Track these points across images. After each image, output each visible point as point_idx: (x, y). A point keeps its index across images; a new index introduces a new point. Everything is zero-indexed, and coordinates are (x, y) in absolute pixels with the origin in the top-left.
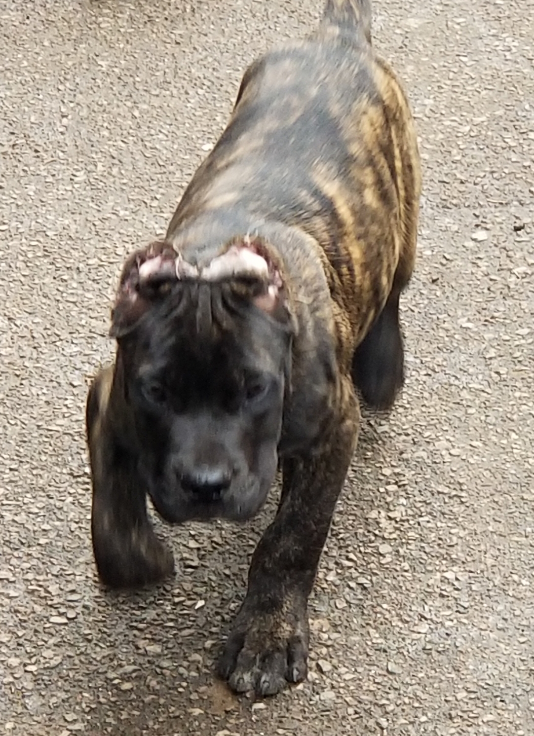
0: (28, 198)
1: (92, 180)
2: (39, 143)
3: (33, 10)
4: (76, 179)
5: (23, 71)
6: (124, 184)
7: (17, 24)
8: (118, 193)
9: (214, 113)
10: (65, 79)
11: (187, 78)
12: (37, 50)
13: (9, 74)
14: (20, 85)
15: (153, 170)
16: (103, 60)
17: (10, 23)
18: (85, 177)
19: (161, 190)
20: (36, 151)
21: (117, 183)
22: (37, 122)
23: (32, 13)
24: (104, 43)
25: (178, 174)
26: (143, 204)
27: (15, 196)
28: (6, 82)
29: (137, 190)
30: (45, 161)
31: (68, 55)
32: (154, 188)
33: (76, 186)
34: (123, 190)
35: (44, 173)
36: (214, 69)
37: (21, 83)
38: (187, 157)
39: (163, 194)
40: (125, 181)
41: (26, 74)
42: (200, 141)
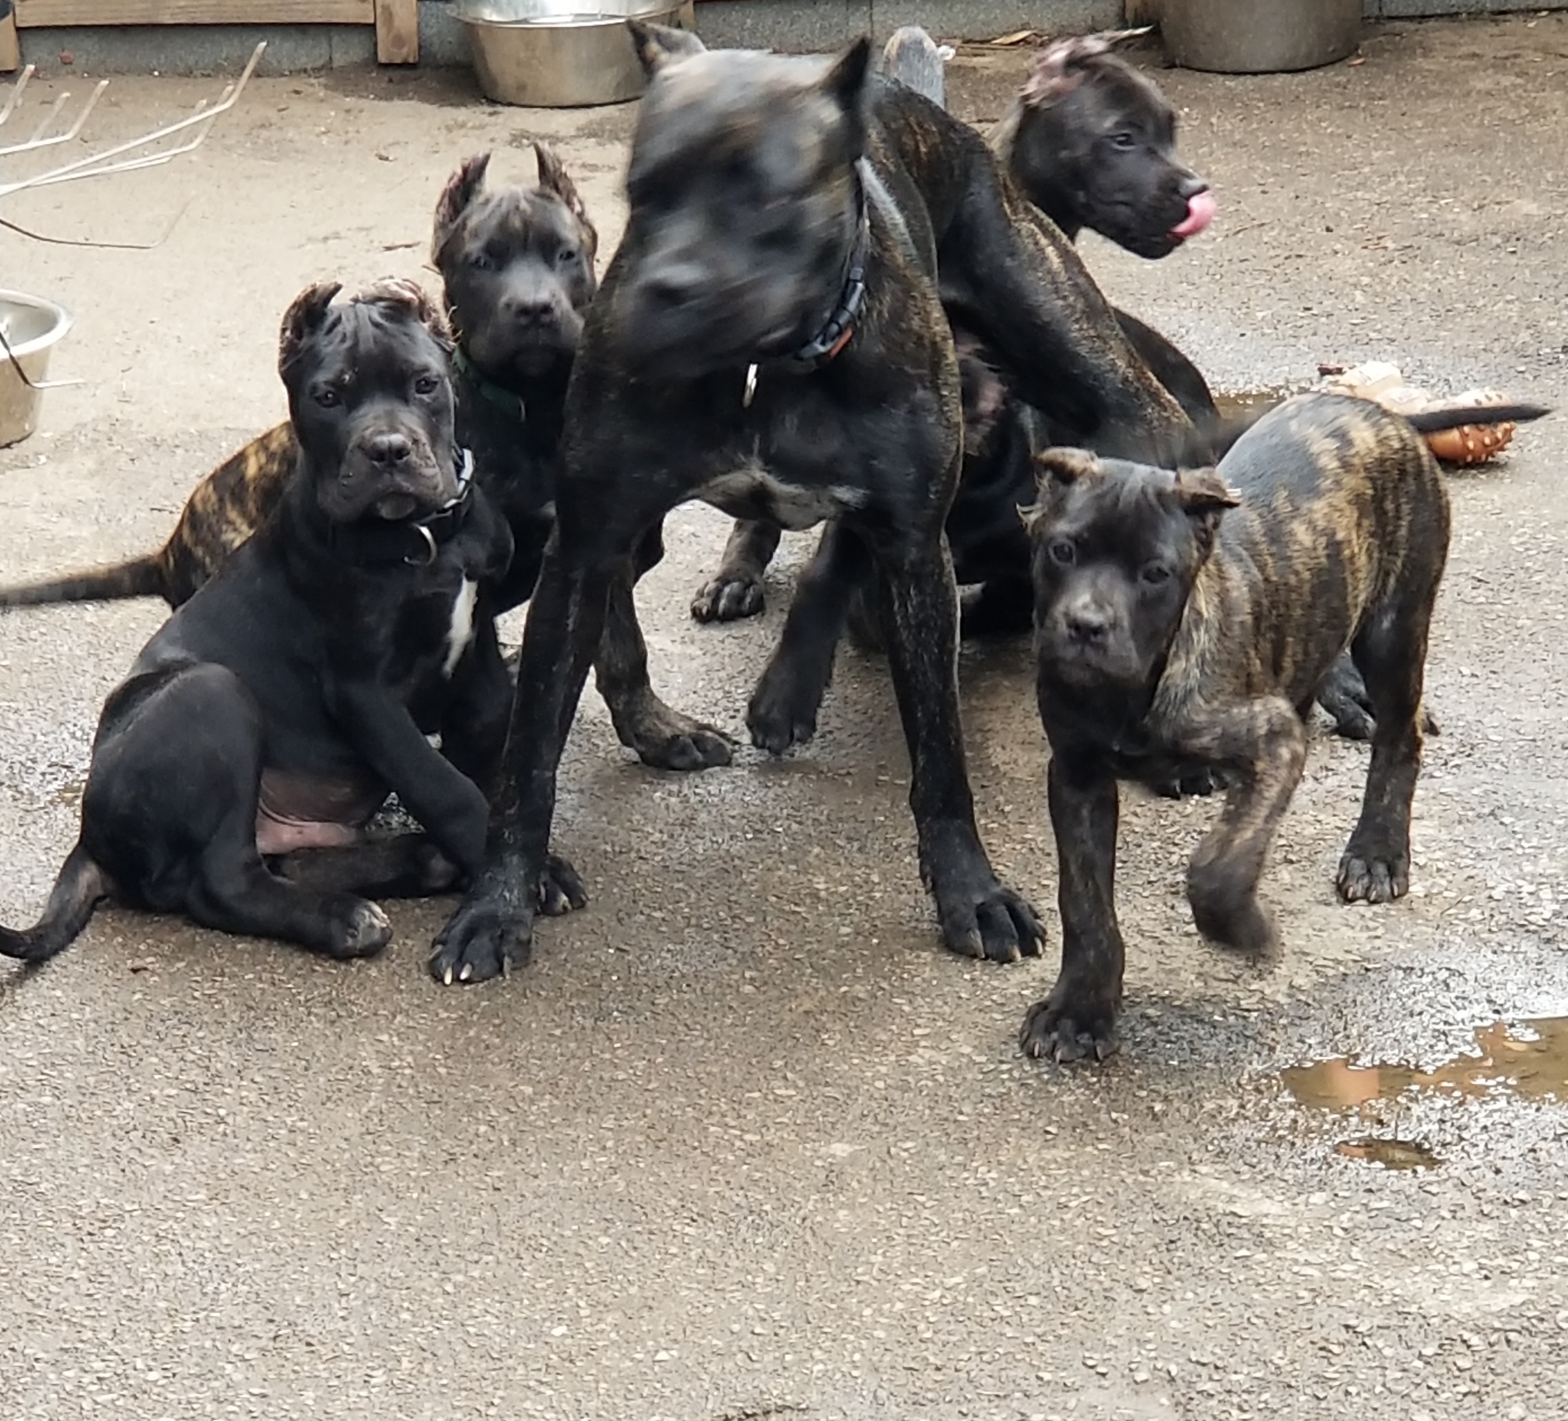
0: (305, 1408)
1: (396, 1382)
2: (312, 1333)
3: (278, 1151)
4: (373, 1381)
5: (275, 1235)
6: (444, 1386)
7: (257, 1170)
8: (437, 1398)
9: (563, 1284)
10: (338, 1244)
11: (516, 1236)
12: (292, 1205)
13: (255, 1240)
14: (273, 1255)
15: (484, 1365)
16: (389, 1216)
17: (247, 1169)
18: (384, 1378)
19: (500, 1393)
20: (309, 1344)
21: (433, 1384)
22: (305, 1304)
23: (278, 1155)
24: (388, 1191)
25: (521, 1370)
26: (476, 1413)
27: (286, 1407)
28: (252, 1250)
29: (464, 1393)
30: (325, 1358)
31: (338, 1210)
32: (490, 1389)
33: (374, 1390)
34: (442, 1394)
35: (325, 1374)
36: (554, 1223)
37: (273, 1250)
38: (531, 1346)
39: (502, 1398)
40: (444, 1382)
41: (280, 1238)
42: (548, 1324)
